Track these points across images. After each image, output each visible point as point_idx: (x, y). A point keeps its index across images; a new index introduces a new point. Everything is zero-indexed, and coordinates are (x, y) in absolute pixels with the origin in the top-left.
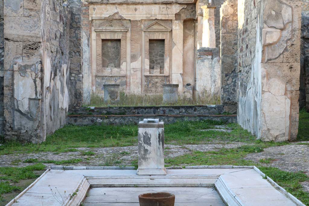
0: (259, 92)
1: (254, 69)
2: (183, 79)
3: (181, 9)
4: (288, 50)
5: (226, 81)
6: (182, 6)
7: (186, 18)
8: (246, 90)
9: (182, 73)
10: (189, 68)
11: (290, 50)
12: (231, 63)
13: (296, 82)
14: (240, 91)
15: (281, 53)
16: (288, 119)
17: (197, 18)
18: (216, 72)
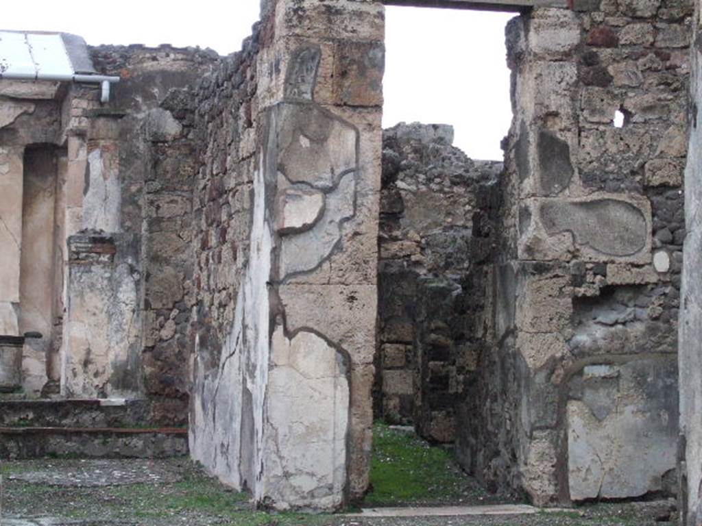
0: (261, 366)
1: (244, 300)
2: (20, 320)
3: (16, 115)
4: (344, 250)
5: (157, 330)
6: (21, 108)
7: (31, 142)
8: (219, 360)
9: (18, 301)
10: (38, 287)
11: (350, 250)
12: (173, 280)
13: (366, 341)
14: (199, 358)
15: (325, 256)
16: (341, 445)
17: (66, 141)
18: (124, 302)
